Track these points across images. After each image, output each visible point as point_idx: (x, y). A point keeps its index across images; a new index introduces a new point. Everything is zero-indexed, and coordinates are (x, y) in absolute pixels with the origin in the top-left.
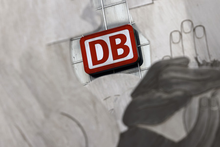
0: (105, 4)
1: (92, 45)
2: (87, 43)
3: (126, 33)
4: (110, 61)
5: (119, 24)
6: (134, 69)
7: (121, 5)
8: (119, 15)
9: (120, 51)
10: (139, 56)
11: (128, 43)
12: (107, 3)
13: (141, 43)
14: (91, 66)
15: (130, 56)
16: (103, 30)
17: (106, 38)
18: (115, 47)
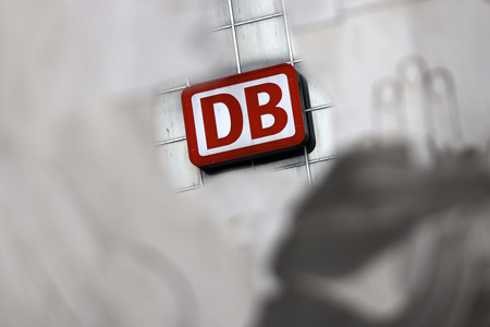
0: (237, 17)
1: (208, 105)
2: (196, 100)
3: (281, 81)
5: (267, 61)
6: (296, 160)
7: (272, 21)
8: (267, 43)
9: (268, 120)
10: (306, 131)
11: (286, 103)
12: (243, 17)
13: (313, 104)
14: (203, 150)
15: (289, 131)
16: (233, 73)
17: (238, 92)
18: (256, 112)
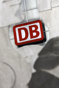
0: (27, 8)
1: (20, 30)
2: (17, 29)
3: (38, 24)
4: (29, 39)
5: (34, 19)
6: (42, 44)
7: (35, 9)
8: (34, 15)
9: (35, 34)
10: (44, 37)
11: (39, 30)
12: (28, 8)
13: (46, 30)
14: (18, 41)
15: (40, 37)
16: (26, 22)
17: (27, 27)
18: (32, 32)
